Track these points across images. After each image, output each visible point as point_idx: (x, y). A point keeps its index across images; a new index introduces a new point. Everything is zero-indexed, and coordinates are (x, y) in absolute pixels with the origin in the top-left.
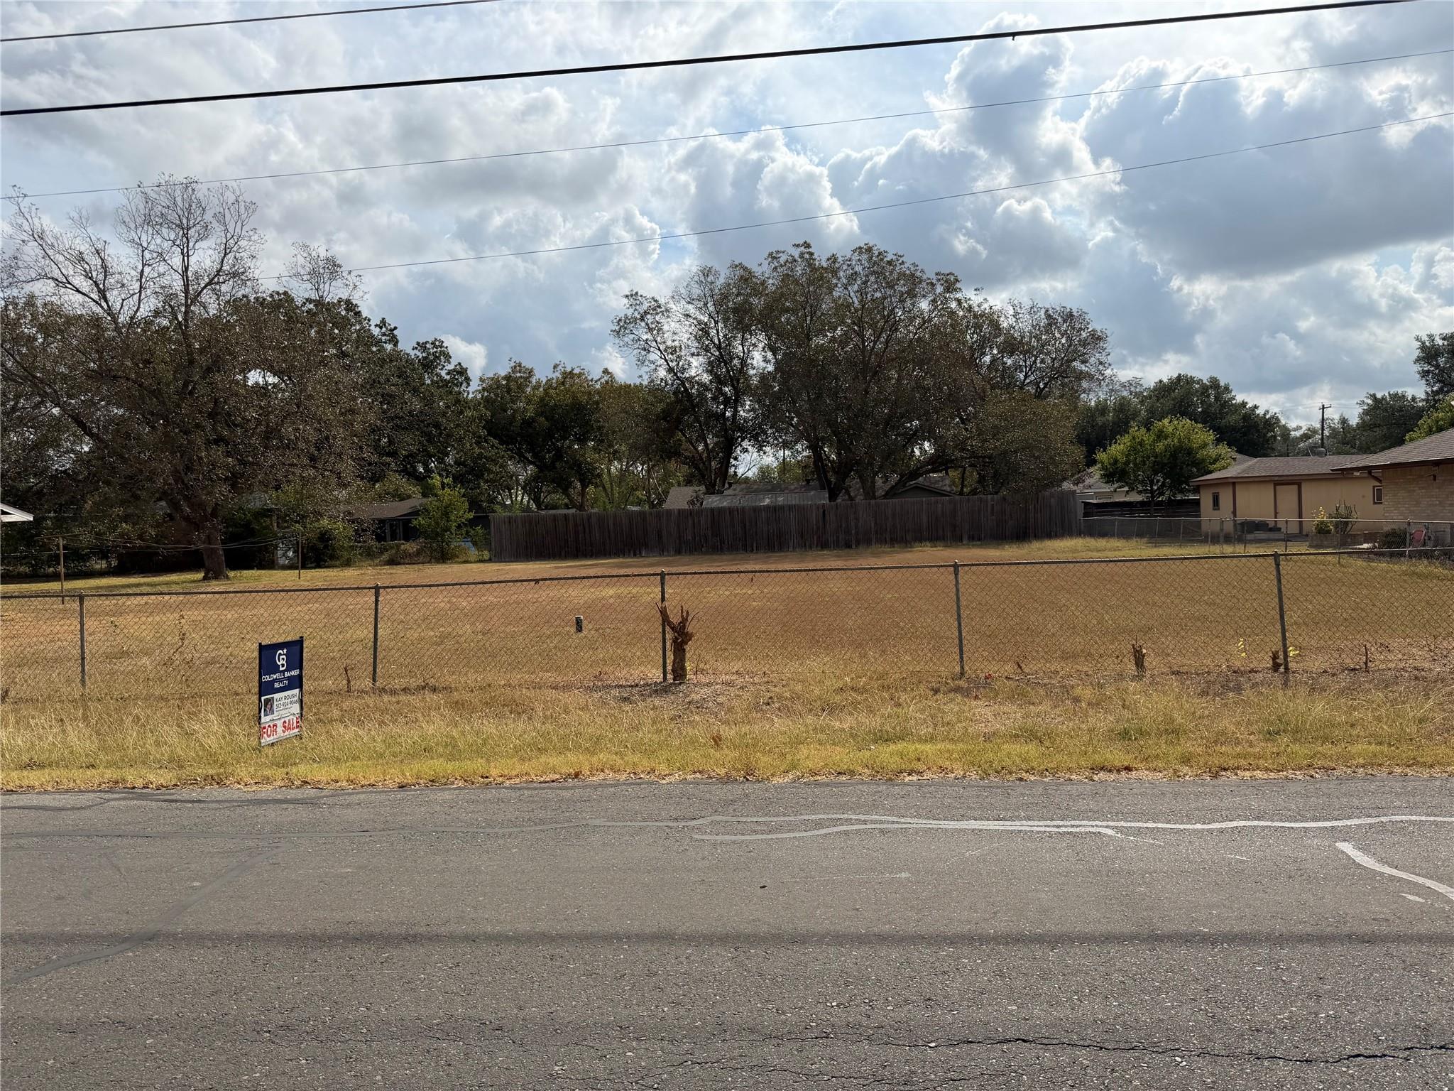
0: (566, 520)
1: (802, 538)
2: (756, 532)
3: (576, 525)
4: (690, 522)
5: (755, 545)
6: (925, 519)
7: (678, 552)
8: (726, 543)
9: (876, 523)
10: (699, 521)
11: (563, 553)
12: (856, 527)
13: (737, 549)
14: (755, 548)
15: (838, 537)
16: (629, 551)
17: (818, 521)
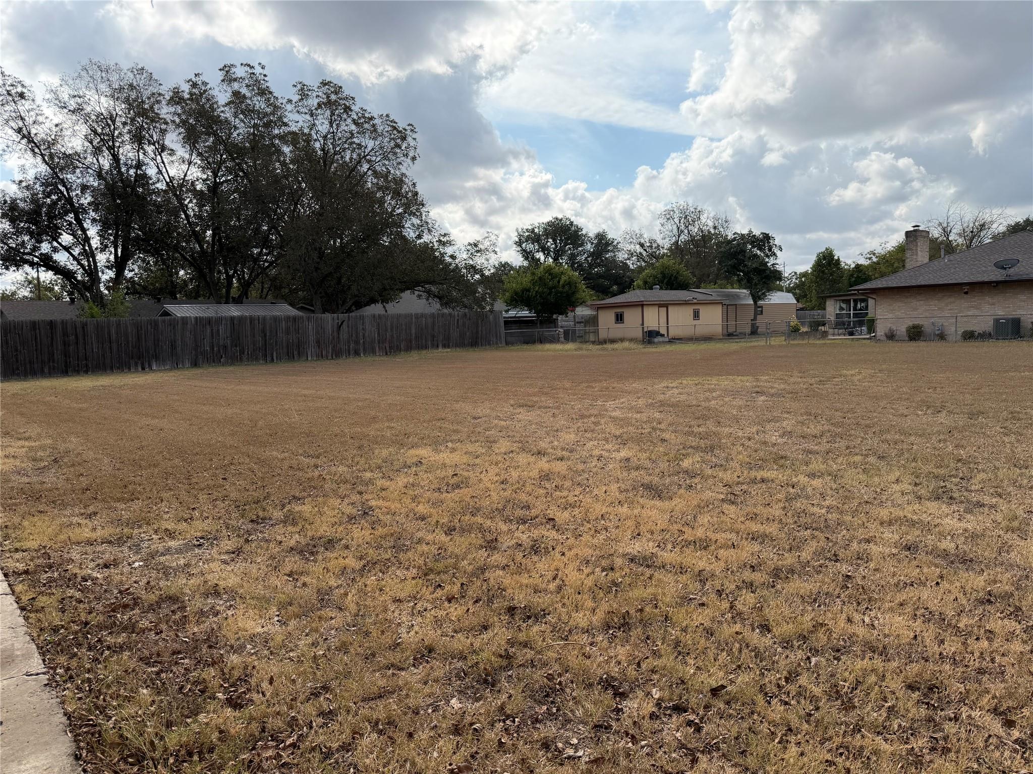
0: (51, 328)
1: (319, 347)
2: (276, 342)
3: (65, 334)
4: (209, 331)
5: (275, 354)
6: (413, 331)
7: (195, 364)
8: (246, 353)
9: (379, 334)
10: (218, 330)
11: (46, 370)
12: (364, 335)
13: (257, 359)
14: (275, 358)
15: (349, 347)
16: (136, 365)
17: (333, 331)
